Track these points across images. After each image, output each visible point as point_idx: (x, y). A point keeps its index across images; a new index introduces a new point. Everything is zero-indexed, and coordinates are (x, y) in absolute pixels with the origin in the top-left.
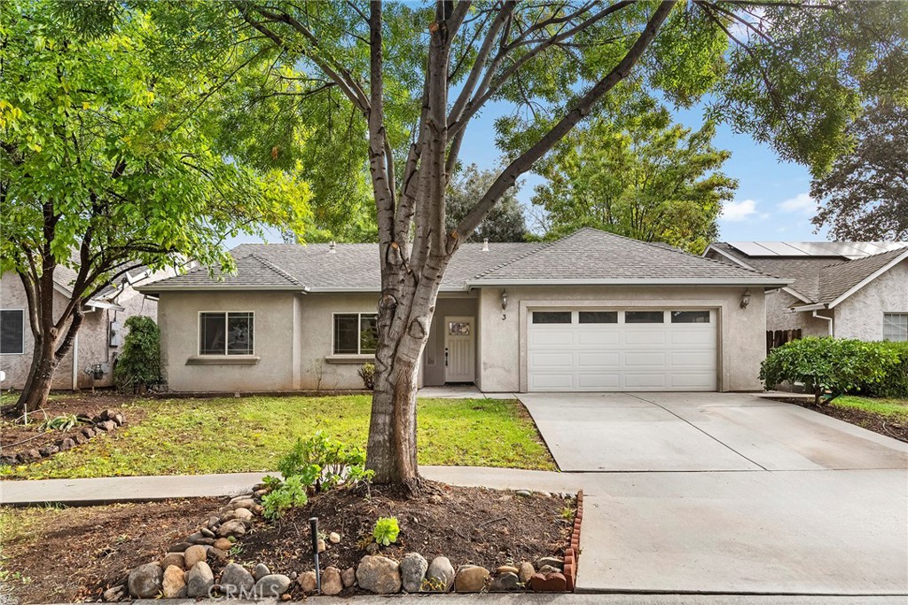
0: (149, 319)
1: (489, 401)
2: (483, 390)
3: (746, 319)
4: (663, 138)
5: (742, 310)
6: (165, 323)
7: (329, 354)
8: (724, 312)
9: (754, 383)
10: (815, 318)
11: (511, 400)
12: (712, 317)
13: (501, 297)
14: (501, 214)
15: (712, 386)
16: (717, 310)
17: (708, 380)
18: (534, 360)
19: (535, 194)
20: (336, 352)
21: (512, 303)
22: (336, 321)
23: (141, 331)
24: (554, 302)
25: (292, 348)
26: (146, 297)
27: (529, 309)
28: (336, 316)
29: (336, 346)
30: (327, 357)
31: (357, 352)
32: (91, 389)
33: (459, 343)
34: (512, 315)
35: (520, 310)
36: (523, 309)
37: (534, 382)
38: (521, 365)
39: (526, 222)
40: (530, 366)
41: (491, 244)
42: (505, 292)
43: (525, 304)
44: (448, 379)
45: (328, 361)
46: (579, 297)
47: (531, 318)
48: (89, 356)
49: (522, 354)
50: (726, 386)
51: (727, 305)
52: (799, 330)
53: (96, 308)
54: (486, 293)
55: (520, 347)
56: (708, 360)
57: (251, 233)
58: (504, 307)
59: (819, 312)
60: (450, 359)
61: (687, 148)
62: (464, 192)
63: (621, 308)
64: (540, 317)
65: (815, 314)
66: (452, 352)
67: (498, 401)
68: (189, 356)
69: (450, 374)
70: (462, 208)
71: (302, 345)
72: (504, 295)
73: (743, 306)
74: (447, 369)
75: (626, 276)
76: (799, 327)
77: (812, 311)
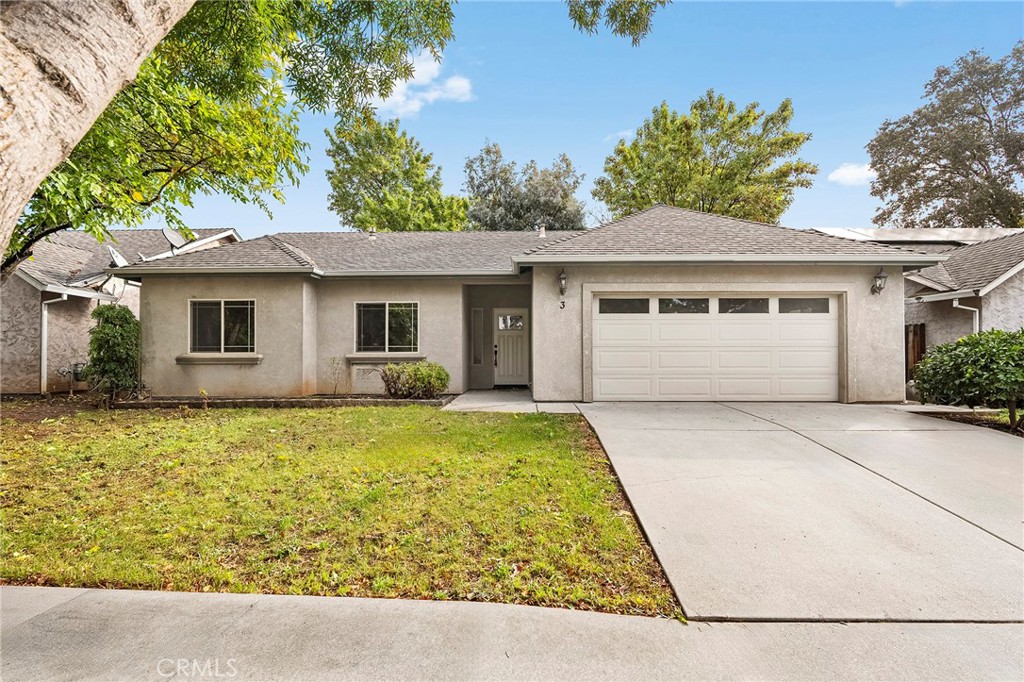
0: (125, 309)
1: (542, 417)
2: (536, 398)
3: (878, 309)
4: (736, 119)
5: (872, 297)
6: (149, 312)
7: (351, 352)
8: (851, 298)
9: (890, 392)
10: (956, 308)
11: (572, 415)
12: (833, 305)
13: (559, 279)
14: (560, 210)
15: (833, 396)
16: (840, 296)
17: (827, 387)
18: (601, 359)
19: (594, 187)
20: (359, 350)
21: (573, 287)
22: (359, 312)
23: (112, 323)
24: (627, 285)
25: (301, 344)
26: (126, 283)
27: (595, 294)
28: (359, 305)
29: (359, 343)
30: (348, 356)
31: (384, 350)
32: (68, 393)
33: (510, 339)
34: (572, 302)
35: (583, 295)
36: (587, 295)
37: (601, 388)
38: (584, 366)
39: (586, 218)
40: (597, 368)
41: (548, 232)
42: (563, 272)
43: (589, 288)
44: (498, 381)
45: (350, 362)
46: (659, 280)
47: (596, 306)
48: (68, 353)
49: (586, 352)
50: (852, 395)
51: (854, 289)
52: (923, 325)
53: (69, 296)
54: (538, 274)
55: (584, 345)
56: (827, 360)
57: (244, 200)
58: (562, 292)
59: (962, 301)
60: (501, 358)
61: (760, 131)
62: (524, 190)
63: (714, 294)
64: (609, 305)
65: (956, 304)
66: (502, 348)
67: (555, 416)
68: (177, 354)
69: (499, 376)
70: (521, 205)
71: (317, 341)
72: (562, 276)
73: (875, 290)
74: (496, 370)
75: (721, 252)
76: (922, 321)
77: (952, 300)
